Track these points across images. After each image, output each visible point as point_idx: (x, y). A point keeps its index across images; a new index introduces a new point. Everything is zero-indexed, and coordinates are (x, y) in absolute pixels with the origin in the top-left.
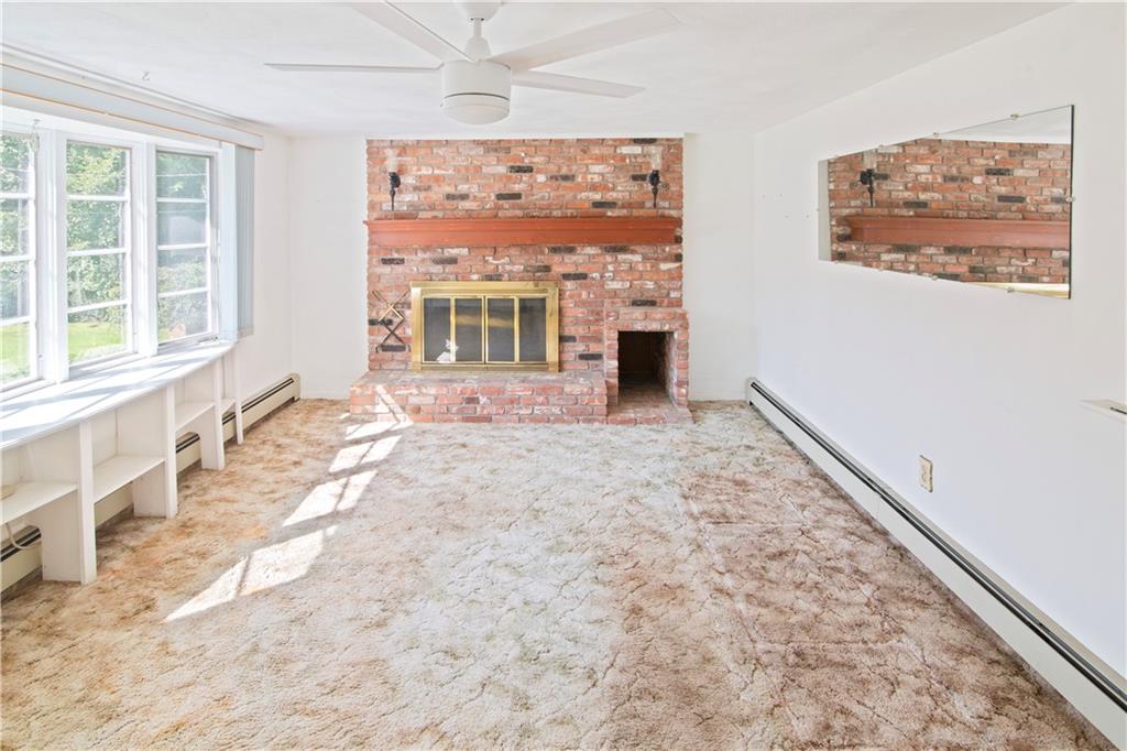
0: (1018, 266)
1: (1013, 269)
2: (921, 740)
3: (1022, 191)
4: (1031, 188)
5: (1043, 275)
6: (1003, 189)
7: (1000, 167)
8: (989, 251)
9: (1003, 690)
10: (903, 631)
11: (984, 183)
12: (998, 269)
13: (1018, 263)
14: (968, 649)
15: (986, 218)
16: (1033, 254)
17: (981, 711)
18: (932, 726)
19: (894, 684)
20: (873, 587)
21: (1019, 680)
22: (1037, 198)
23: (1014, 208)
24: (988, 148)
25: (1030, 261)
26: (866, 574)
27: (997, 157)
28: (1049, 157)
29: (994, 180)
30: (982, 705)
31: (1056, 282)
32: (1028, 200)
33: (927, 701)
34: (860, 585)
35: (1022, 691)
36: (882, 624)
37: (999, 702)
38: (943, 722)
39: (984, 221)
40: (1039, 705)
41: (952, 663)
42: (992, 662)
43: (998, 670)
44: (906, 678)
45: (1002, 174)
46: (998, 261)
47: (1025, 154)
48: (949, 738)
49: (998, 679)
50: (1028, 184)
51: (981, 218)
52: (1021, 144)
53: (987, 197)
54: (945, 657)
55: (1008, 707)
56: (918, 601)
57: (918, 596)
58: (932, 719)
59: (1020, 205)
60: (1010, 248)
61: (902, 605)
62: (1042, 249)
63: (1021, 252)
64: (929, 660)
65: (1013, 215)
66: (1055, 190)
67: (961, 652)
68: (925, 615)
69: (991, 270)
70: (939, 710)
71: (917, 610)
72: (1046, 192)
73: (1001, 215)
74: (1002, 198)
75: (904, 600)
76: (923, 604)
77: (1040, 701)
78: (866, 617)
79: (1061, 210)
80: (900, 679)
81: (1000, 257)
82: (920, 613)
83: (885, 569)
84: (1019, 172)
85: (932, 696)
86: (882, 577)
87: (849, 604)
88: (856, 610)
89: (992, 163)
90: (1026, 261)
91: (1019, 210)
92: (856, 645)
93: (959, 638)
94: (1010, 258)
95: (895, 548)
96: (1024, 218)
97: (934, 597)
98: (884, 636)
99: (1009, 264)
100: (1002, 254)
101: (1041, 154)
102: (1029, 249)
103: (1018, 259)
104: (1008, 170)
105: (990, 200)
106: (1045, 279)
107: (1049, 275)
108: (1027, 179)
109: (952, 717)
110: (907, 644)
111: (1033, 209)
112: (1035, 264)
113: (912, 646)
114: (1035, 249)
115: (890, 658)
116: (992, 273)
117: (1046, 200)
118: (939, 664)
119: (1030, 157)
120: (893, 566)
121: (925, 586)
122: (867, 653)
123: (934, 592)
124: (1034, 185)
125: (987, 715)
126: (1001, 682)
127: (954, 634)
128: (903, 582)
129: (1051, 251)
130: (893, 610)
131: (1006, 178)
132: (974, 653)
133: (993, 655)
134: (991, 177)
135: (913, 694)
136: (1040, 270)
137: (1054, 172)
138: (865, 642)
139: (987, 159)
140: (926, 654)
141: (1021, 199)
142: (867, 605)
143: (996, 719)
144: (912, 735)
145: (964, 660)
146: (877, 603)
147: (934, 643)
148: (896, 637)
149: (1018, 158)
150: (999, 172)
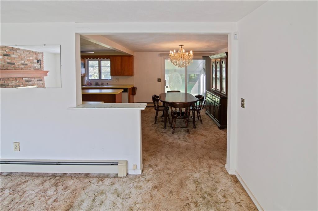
0: (14, 83)
1: (13, 84)
2: (47, 206)
3: (14, 61)
4: (16, 61)
5: (21, 85)
6: (9, 60)
7: (8, 54)
8: (6, 79)
9: (55, 182)
10: (25, 191)
11: (3, 58)
12: (9, 84)
13: (14, 82)
14: (43, 181)
15: (4, 69)
16: (18, 79)
17: (54, 189)
18: (47, 202)
19: (33, 203)
20: (9, 189)
21: (57, 178)
22: (18, 63)
23: (12, 66)
24: (4, 48)
25: (18, 81)
26: (3, 188)
27: (6, 51)
28: (20, 52)
29: (6, 57)
30: (54, 188)
31: (25, 86)
32: (16, 64)
33: (43, 199)
34: (4, 192)
35: (59, 180)
36: (18, 195)
37: (56, 185)
38: (49, 199)
39: (4, 70)
40: (63, 179)
41: (42, 187)
42: (50, 179)
43: (52, 180)
44: (34, 199)
45: (8, 56)
46: (9, 82)
47: (14, 51)
48: (52, 200)
49: (53, 181)
50: (15, 59)
51: (3, 69)
52: (13, 48)
53: (4, 63)
54: (40, 187)
55: (58, 184)
56: (24, 182)
57: (23, 181)
58: (46, 201)
59: (14, 65)
60: (12, 78)
61: (21, 186)
62: (20, 78)
63: (15, 79)
64: (37, 191)
65: (12, 68)
66: (22, 61)
67: (42, 183)
68: (29, 183)
69: (7, 85)
70: (47, 198)
71: (25, 184)
72: (20, 62)
73: (8, 68)
74: (9, 63)
75: (20, 185)
76: (26, 182)
77: (62, 178)
78: (13, 197)
79: (24, 67)
80: (33, 201)
81: (9, 81)
82: (27, 184)
83: (8, 182)
84: (13, 56)
85: (43, 197)
86: (9, 185)
87: (4, 199)
88: (8, 198)
89: (5, 52)
90: (16, 81)
91: (14, 67)
92: (15, 206)
93: (40, 181)
94: (12, 81)
95: (6, 176)
96: (15, 69)
97: (27, 178)
98: (21, 197)
99: (12, 83)
100: (10, 80)
101: (18, 51)
102: (17, 78)
103: (14, 81)
104: (10, 55)
105: (5, 64)
106: (22, 86)
107: (23, 84)
108: (15, 58)
109: (50, 196)
110: (28, 193)
111: (17, 67)
112: (19, 82)
113: (30, 192)
114: (18, 78)
115: (28, 199)
116: (7, 86)
117: (20, 64)
118: (40, 190)
119: (15, 51)
120: (10, 180)
121: (23, 178)
122: (20, 204)
123: (26, 177)
124: (17, 60)
125: (56, 189)
126: (54, 181)
127: (38, 181)
128: (16, 182)
129: (23, 78)
130: (19, 189)
131: (9, 57)
132: (45, 181)
133: (49, 178)
134: (5, 57)
135: (39, 200)
136: (20, 84)
137: (22, 56)
138: (17, 203)
139: (4, 51)
140: (35, 190)
141: (14, 64)
142: (10, 194)
143: (58, 188)
144: (45, 208)
145: (44, 184)
146: (13, 192)
147: (35, 187)
148: (25, 194)
149: (12, 52)
150: (7, 55)
